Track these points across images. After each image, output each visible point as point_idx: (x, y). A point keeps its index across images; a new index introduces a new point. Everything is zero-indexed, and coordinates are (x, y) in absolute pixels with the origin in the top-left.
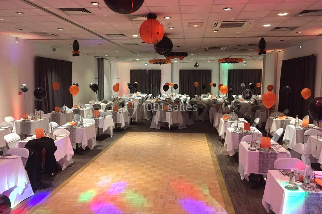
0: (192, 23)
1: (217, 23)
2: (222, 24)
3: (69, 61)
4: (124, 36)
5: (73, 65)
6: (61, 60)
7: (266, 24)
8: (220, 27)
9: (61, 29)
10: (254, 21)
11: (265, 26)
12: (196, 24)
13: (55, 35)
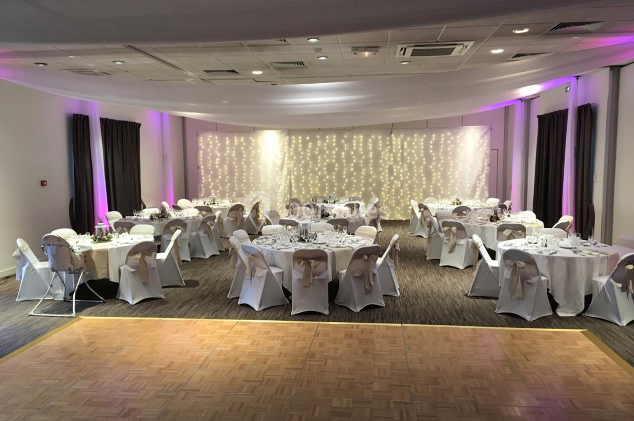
0: (359, 48)
1: (405, 49)
2: (413, 50)
3: (133, 121)
4: (237, 73)
5: (141, 130)
6: (118, 121)
7: (496, 49)
8: (411, 56)
9: (118, 63)
10: (472, 43)
11: (494, 52)
12: (366, 50)
13: (109, 73)
